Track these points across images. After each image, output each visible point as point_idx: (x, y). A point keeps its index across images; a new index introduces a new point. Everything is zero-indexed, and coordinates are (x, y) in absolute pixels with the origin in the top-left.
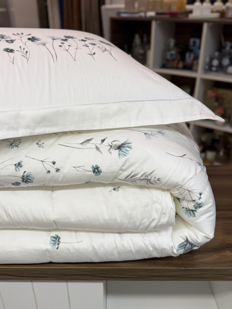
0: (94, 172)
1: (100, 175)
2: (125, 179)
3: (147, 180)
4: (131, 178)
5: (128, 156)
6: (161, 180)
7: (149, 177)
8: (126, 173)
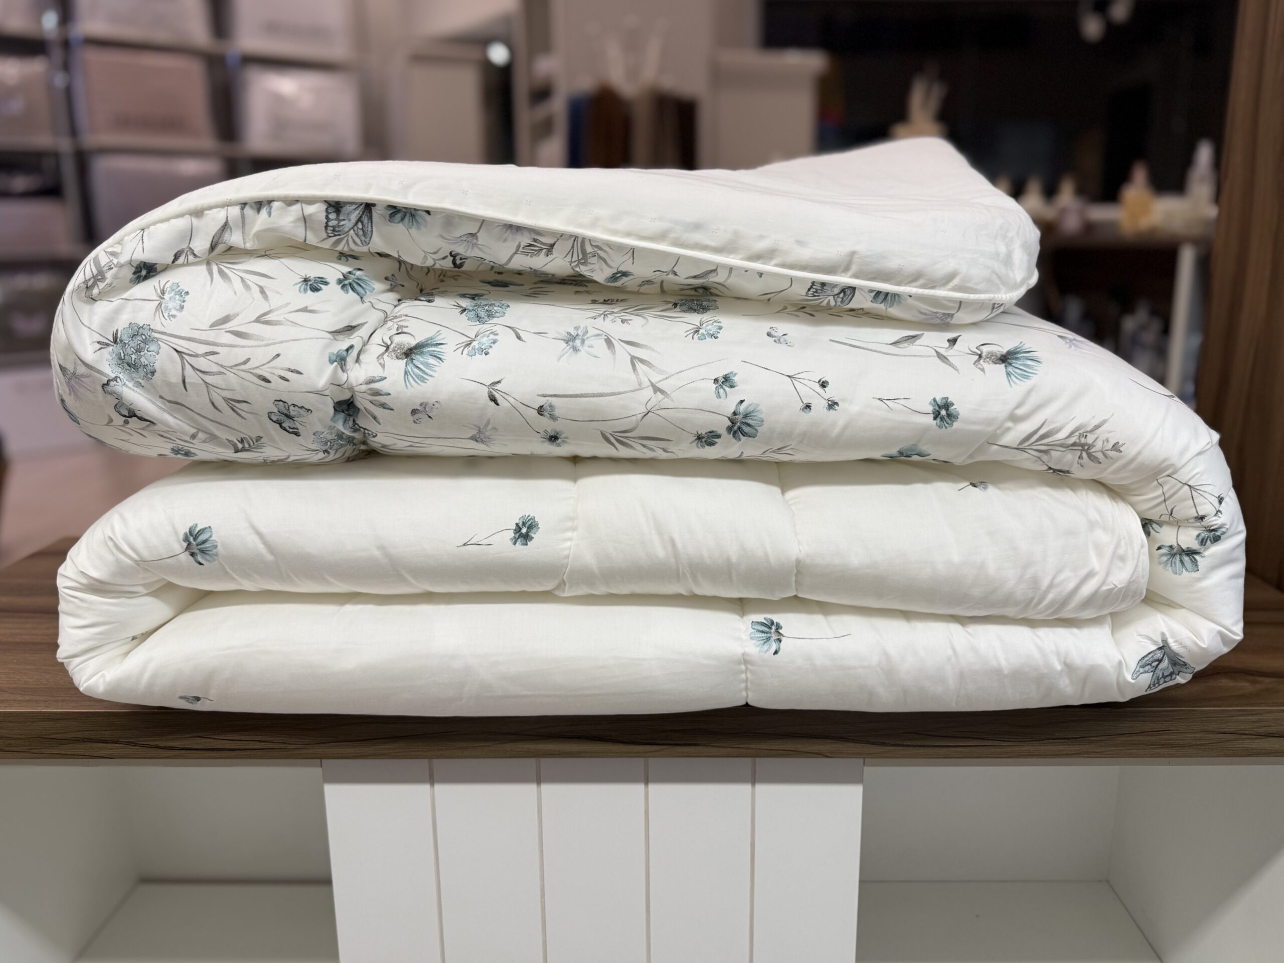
0: (937, 414)
1: (951, 425)
2: (1021, 443)
3: (1083, 445)
4: (1037, 440)
5: (1034, 380)
6: (1121, 449)
7: (1090, 439)
8: (1025, 428)
